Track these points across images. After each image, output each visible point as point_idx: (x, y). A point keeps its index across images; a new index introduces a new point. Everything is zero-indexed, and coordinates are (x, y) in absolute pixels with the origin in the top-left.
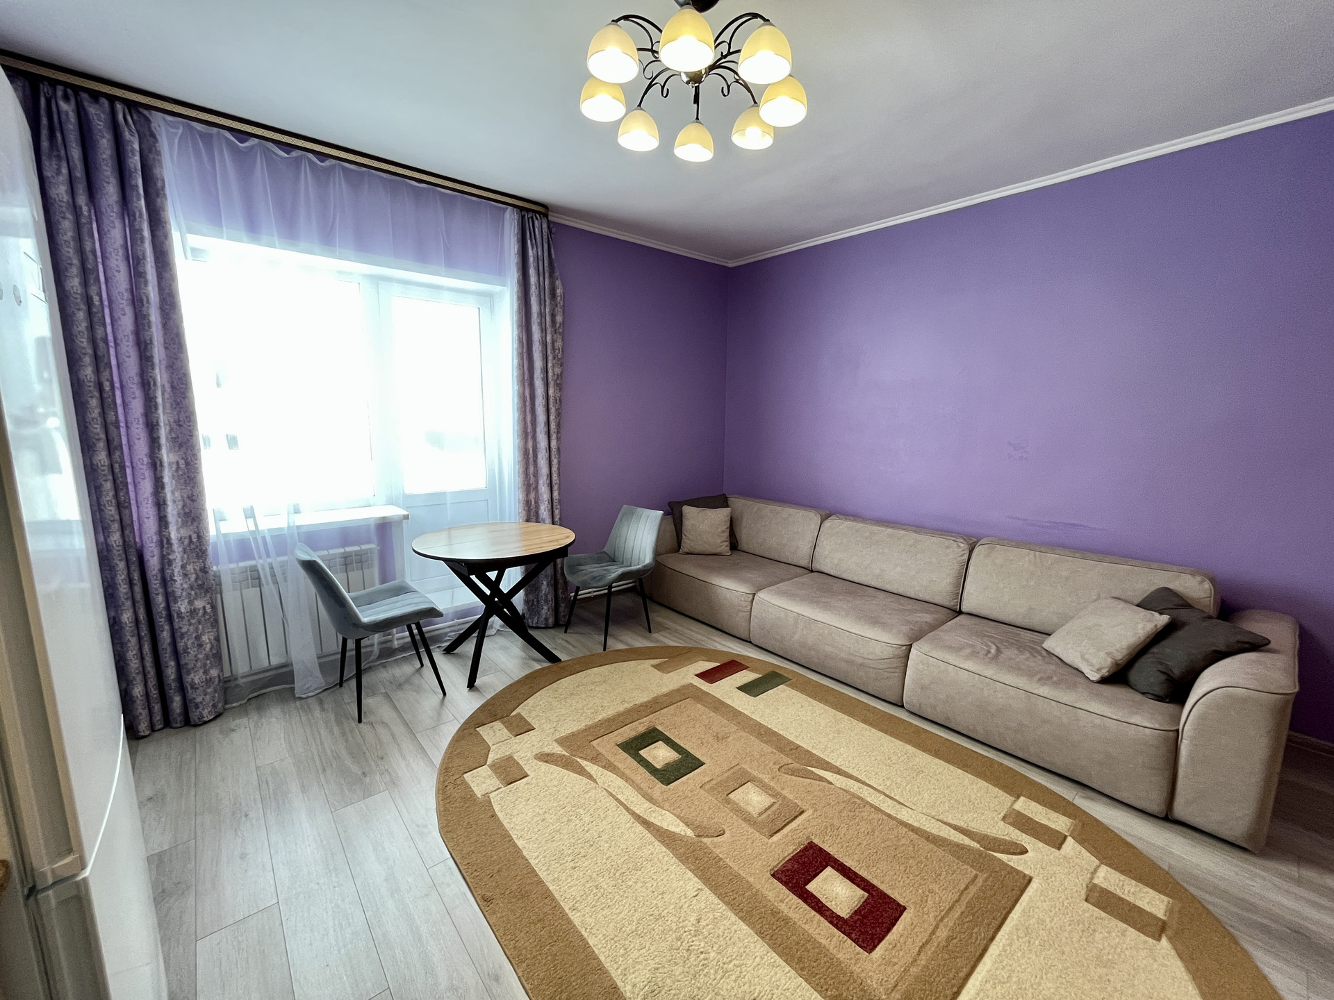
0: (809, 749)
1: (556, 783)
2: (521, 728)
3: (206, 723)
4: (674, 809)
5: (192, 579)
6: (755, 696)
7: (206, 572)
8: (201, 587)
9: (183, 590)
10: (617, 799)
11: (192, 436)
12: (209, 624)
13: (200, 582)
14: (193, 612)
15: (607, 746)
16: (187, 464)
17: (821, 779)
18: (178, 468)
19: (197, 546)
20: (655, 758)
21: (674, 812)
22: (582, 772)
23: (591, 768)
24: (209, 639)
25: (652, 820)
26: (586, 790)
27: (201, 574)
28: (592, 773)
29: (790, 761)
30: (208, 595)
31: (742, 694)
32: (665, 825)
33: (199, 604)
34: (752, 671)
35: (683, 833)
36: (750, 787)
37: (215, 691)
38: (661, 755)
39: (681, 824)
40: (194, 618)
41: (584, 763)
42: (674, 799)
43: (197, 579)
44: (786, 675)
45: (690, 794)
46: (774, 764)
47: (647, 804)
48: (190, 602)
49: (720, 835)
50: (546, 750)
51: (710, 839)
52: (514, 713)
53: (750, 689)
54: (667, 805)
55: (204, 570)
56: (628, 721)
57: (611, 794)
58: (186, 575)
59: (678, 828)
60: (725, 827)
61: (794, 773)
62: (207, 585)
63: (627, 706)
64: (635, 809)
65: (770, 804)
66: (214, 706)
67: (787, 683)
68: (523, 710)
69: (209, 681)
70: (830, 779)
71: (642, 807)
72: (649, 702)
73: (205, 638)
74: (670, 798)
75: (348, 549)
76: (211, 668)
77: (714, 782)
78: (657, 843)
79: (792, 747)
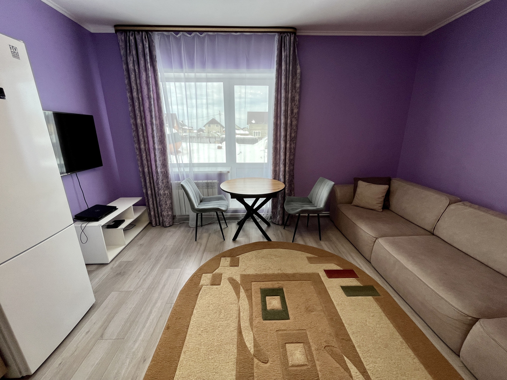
0: (356, 346)
1: (225, 293)
2: (235, 264)
3: (167, 227)
4: (256, 334)
5: (165, 184)
6: (348, 296)
7: (168, 183)
8: (167, 187)
9: (162, 187)
10: (240, 314)
11: (164, 140)
12: (169, 199)
13: (167, 186)
14: (165, 194)
15: (256, 287)
16: (163, 149)
17: (347, 369)
18: (161, 150)
19: (166, 174)
20: (270, 303)
21: (255, 336)
22: (238, 293)
23: (243, 294)
24: (169, 203)
25: (243, 333)
26: (232, 303)
27: (167, 183)
28: (241, 296)
29: (336, 346)
30: (169, 190)
31: (341, 291)
32: (246, 339)
33: (166, 192)
34: (358, 280)
35: (249, 349)
36: (301, 346)
37: (170, 218)
38: (274, 303)
39: (253, 344)
40: (165, 196)
41: (242, 290)
42: (260, 329)
43: (166, 184)
44: (379, 292)
45: (269, 331)
46: (325, 341)
47: (248, 324)
48: (164, 191)
49: (264, 363)
50: (234, 277)
51: (258, 361)
52: (238, 257)
53: (349, 291)
54: (255, 330)
55: (168, 182)
56: (274, 280)
57: (239, 310)
58: (163, 183)
59: (250, 345)
60: (270, 360)
61: (333, 355)
62: (168, 187)
63: (280, 272)
64: (241, 323)
65: (303, 364)
66: (169, 223)
67: (376, 297)
68: (241, 257)
69: (168, 215)
70: (353, 374)
71: (245, 324)
72: (290, 274)
73: (168, 202)
74: (259, 328)
75: (209, 181)
76: (169, 211)
77: (285, 332)
78: (235, 346)
79: (345, 338)
